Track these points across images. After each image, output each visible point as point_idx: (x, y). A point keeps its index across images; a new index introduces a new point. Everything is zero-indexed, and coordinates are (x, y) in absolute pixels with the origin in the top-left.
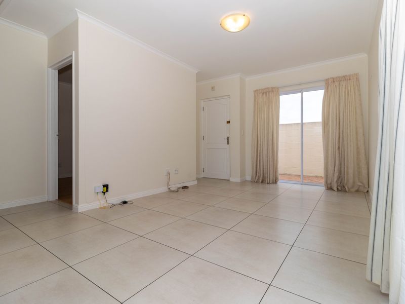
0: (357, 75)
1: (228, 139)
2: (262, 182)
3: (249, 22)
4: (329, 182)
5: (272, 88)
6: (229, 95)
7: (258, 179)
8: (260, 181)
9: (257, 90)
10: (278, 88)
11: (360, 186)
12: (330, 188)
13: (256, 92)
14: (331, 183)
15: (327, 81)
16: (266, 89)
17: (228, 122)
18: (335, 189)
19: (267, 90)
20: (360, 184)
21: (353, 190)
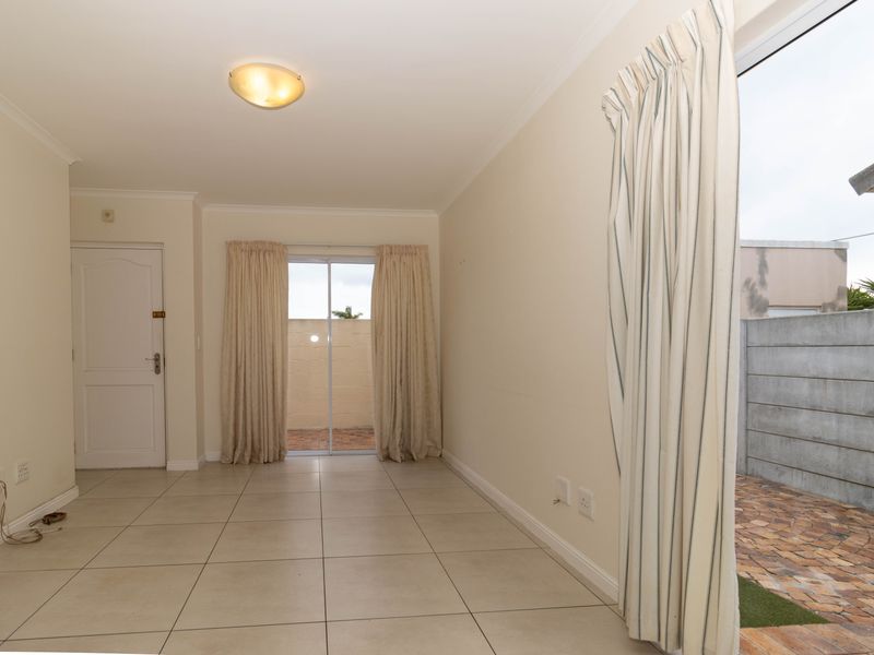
0: (426, 247)
1: (157, 357)
2: (251, 461)
3: (301, 95)
4: (385, 446)
5: (271, 243)
6: (162, 244)
7: (243, 456)
8: (247, 459)
9: (235, 243)
10: (285, 246)
11: (429, 447)
12: (388, 458)
13: (233, 246)
14: (388, 448)
15: (379, 249)
16: (256, 242)
17: (160, 315)
18: (398, 459)
19: (260, 247)
20: (429, 443)
21: (422, 456)
